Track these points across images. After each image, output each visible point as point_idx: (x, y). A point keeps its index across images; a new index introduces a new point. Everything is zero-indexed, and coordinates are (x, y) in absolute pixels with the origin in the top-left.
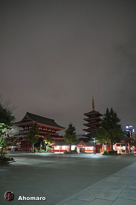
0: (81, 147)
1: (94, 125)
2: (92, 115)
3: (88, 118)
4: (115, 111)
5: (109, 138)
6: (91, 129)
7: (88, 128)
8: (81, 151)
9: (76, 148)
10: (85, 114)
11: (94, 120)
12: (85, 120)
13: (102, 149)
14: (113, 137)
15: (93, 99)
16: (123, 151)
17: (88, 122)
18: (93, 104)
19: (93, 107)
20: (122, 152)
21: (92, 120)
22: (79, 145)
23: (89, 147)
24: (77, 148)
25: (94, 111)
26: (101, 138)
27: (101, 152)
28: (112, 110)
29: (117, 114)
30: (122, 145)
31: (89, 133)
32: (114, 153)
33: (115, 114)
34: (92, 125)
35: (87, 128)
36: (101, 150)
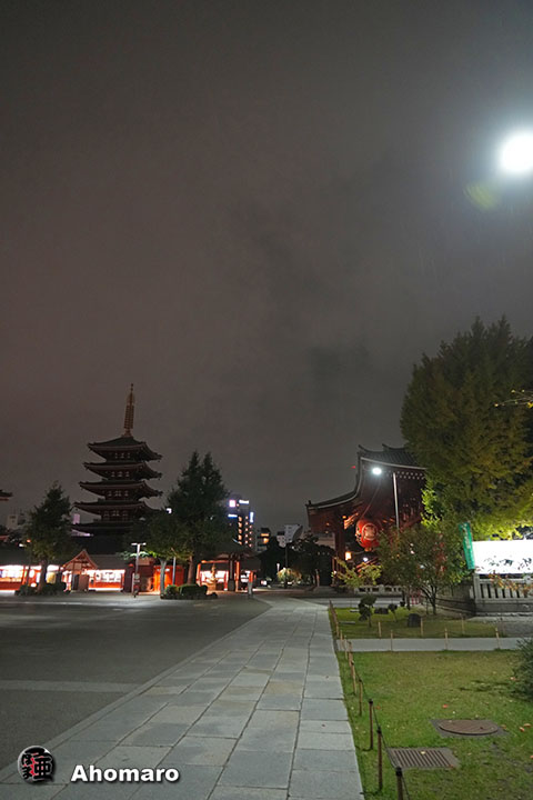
0: (77, 573)
1: (123, 491)
2: (119, 452)
3: (104, 460)
4: (216, 464)
5: (189, 547)
6: (108, 504)
7: (96, 501)
8: (75, 585)
9: (59, 575)
10: (95, 448)
11: (124, 471)
12: (91, 467)
13: (153, 580)
14: (200, 544)
15: (131, 395)
16: (220, 586)
17: (99, 479)
18: (130, 411)
19: (129, 423)
20: (217, 589)
21: (117, 472)
22: (70, 565)
23: (98, 572)
24: (65, 573)
25: (128, 440)
26: (166, 547)
27: (148, 588)
28: (207, 460)
29: (221, 473)
30: (219, 568)
31: (99, 517)
32: (198, 591)
33: (216, 473)
34: (113, 491)
35: (94, 498)
36: (149, 582)
